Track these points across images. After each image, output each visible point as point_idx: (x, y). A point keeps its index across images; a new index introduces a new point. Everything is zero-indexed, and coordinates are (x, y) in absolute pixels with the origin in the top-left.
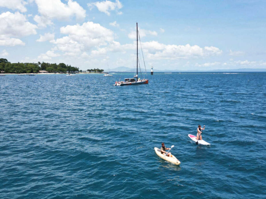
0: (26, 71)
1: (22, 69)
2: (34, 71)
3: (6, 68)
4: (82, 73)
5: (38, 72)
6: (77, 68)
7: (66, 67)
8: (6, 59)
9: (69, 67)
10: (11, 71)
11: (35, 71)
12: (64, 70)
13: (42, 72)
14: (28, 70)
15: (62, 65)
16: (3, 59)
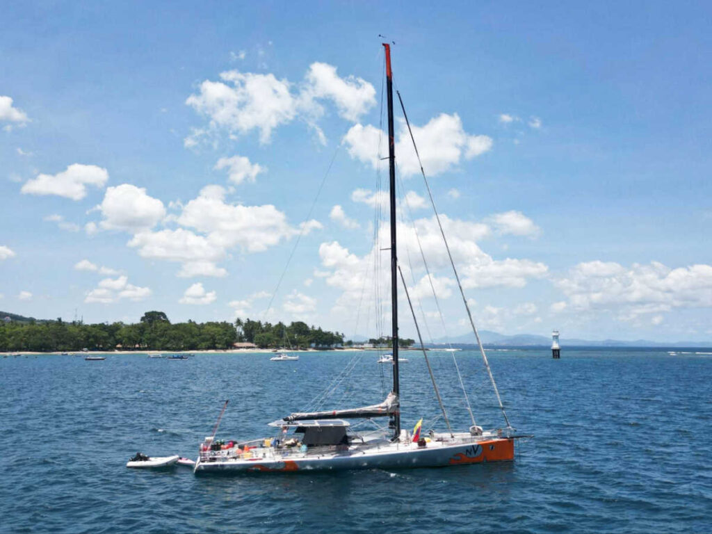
0: (198, 345)
1: (188, 339)
2: (217, 345)
3: (147, 336)
4: (352, 348)
5: (229, 345)
6: (340, 334)
7: (310, 331)
8: (163, 311)
9: (316, 331)
10: (158, 344)
11: (219, 344)
12: (302, 341)
13: (241, 348)
14: (204, 340)
15: (300, 327)
16: (156, 312)
